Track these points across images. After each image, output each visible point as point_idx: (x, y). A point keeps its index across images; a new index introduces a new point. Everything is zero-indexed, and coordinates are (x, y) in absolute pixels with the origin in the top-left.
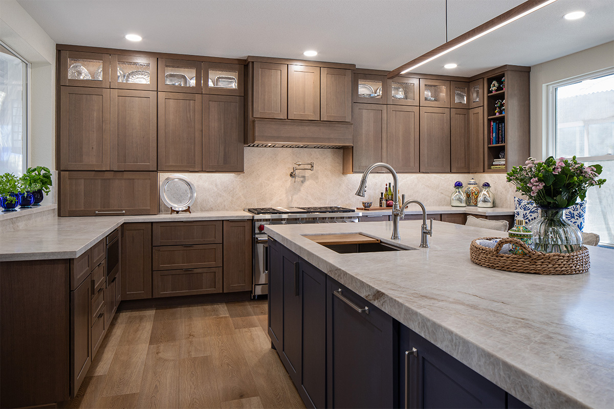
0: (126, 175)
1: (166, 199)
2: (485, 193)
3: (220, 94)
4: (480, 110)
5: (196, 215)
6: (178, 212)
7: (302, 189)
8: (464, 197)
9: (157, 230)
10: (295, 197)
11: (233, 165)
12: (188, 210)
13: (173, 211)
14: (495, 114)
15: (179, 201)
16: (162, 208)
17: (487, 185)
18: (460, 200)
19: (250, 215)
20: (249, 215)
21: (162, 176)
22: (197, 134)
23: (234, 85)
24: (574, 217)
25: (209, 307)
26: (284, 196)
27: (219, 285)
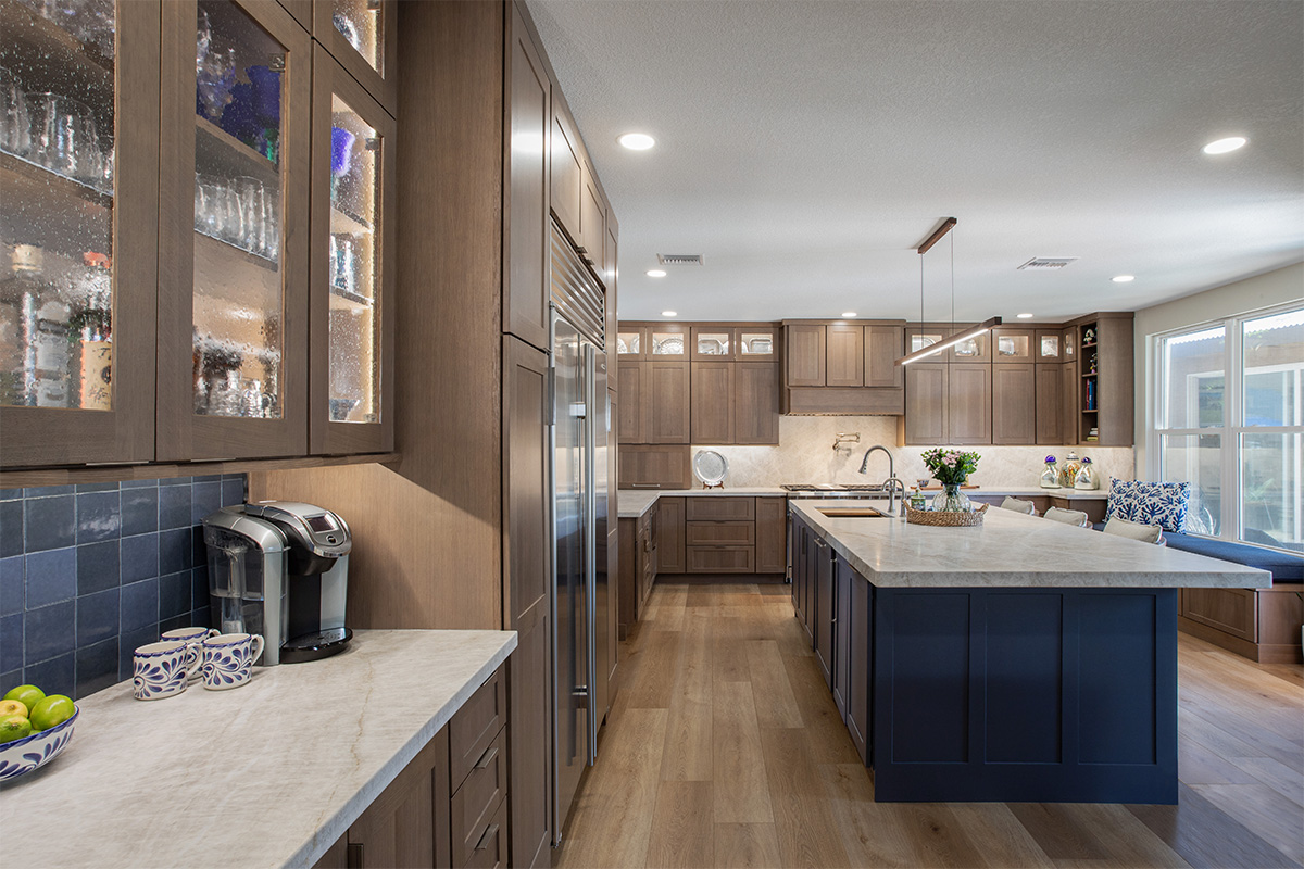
0: (661, 448)
1: (698, 473)
2: (1086, 471)
3: (753, 361)
4: (1072, 366)
5: (729, 490)
6: (710, 487)
7: (847, 463)
8: (1056, 475)
9: (691, 505)
10: (838, 472)
11: (768, 437)
12: (720, 485)
13: (705, 486)
14: (1090, 372)
15: (712, 476)
16: (693, 482)
17: (1087, 461)
18: (1052, 480)
19: (785, 491)
20: (783, 491)
21: (695, 449)
22: (731, 405)
23: (770, 349)
24: (1171, 503)
25: (741, 586)
26: (826, 471)
27: (751, 565)
